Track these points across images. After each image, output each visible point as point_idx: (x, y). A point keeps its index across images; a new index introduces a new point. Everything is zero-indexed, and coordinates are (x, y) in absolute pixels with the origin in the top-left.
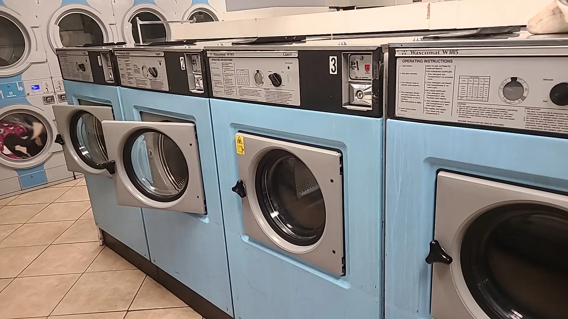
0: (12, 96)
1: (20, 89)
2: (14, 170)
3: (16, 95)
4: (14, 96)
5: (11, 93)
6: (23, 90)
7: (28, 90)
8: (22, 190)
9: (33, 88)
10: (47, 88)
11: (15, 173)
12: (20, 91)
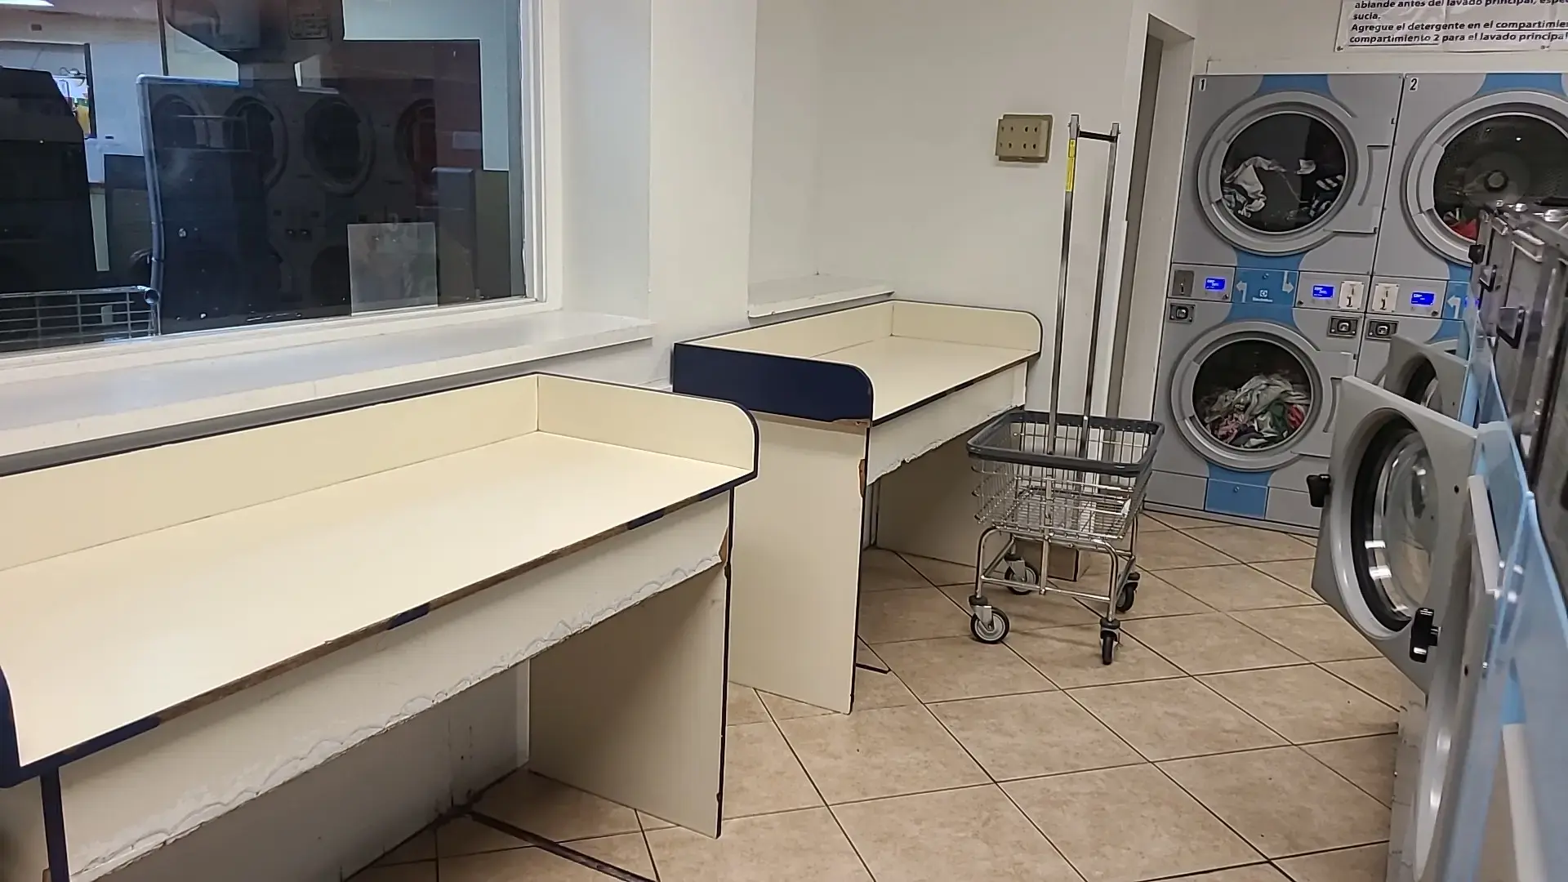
0: (1262, 300)
1: (1287, 288)
2: (1206, 463)
3: (1271, 301)
4: (1266, 300)
5: (1264, 293)
6: (1293, 291)
7: (1304, 293)
8: (1204, 510)
9: (1315, 292)
10: (1350, 299)
11: (1205, 471)
12: (1286, 292)
